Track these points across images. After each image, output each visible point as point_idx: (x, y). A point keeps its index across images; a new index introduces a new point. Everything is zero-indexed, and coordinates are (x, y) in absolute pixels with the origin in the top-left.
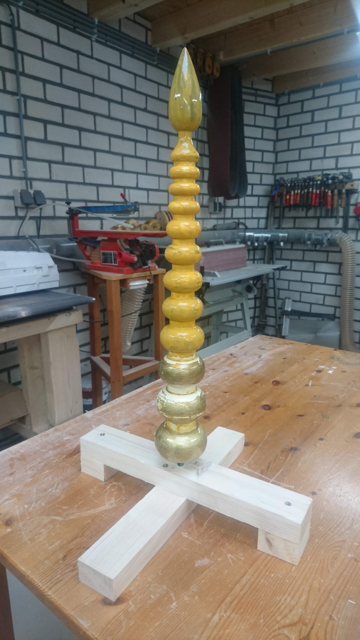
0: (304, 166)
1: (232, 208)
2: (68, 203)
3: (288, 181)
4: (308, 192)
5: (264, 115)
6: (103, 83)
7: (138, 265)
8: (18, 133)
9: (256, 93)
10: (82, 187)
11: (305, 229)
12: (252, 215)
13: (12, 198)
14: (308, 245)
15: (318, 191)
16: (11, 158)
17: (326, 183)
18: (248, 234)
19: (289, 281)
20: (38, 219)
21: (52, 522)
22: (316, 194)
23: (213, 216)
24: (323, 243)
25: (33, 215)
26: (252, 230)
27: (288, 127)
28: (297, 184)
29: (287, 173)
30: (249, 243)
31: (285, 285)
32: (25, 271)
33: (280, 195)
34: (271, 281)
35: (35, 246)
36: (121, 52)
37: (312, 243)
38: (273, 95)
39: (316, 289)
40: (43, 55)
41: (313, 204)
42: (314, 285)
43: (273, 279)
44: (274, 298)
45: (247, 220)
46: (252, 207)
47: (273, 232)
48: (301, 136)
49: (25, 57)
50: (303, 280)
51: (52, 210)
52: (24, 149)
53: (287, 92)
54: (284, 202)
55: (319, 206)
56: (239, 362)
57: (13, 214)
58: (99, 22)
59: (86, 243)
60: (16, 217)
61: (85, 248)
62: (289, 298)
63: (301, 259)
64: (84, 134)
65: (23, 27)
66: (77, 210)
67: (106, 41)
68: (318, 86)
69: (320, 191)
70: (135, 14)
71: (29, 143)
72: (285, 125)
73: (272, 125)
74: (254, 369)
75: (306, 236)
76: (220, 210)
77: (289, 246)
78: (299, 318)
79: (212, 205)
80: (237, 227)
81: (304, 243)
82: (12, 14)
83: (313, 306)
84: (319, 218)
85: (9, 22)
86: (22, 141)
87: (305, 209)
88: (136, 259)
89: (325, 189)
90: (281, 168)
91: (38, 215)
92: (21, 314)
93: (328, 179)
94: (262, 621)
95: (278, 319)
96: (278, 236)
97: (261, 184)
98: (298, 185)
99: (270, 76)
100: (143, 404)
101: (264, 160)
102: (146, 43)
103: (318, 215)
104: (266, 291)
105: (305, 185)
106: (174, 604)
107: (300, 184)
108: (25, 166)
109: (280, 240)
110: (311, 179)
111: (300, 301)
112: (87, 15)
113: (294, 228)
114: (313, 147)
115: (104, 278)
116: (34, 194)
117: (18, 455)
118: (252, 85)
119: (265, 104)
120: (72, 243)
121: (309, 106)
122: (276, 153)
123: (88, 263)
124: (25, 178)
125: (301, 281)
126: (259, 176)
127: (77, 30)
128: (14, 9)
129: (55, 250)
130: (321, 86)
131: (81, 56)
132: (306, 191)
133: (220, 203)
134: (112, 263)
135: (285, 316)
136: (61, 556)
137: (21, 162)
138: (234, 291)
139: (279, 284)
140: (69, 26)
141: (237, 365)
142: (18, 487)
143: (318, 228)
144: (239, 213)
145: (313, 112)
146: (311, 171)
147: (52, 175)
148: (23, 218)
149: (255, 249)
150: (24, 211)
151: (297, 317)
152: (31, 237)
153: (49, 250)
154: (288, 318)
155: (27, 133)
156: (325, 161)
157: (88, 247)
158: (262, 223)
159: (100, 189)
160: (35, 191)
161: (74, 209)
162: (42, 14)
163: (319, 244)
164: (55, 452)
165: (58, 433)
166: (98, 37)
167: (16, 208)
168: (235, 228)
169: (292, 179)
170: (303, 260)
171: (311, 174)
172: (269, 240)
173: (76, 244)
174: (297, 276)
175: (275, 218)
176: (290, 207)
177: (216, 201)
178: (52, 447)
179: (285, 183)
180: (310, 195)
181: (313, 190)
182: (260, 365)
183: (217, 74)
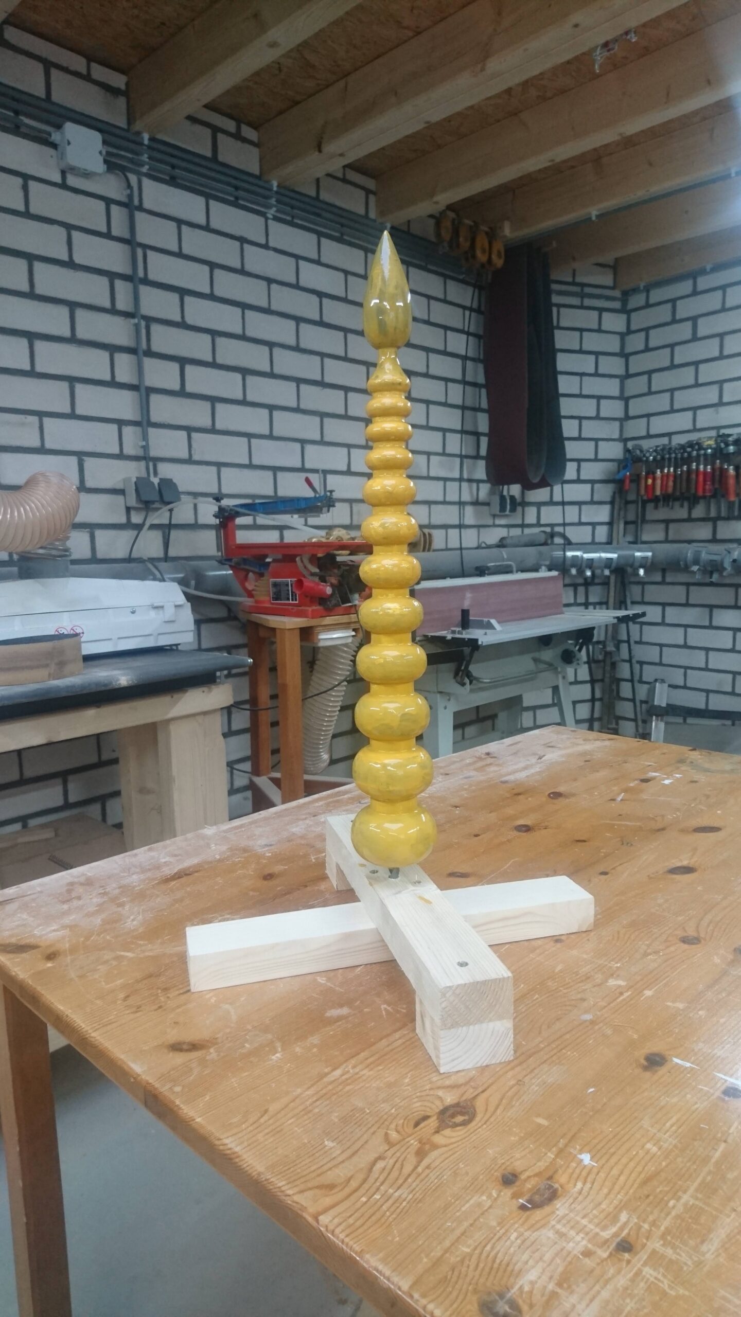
0: (682, 421)
1: (539, 505)
2: (218, 499)
3: (648, 451)
4: (689, 471)
5: (599, 330)
6: (286, 289)
7: (334, 602)
8: (135, 382)
9: (582, 291)
10: (246, 472)
11: (690, 542)
12: (580, 518)
13: (121, 492)
14: (693, 572)
15: (709, 468)
16: (121, 423)
17: (725, 452)
18: (569, 554)
19: (661, 646)
20: (167, 529)
21: (118, 958)
22: (705, 473)
23: (498, 522)
24: (725, 569)
25: (156, 522)
26: (581, 546)
27: (647, 349)
28: (667, 456)
29: (649, 436)
30: (574, 571)
31: (652, 654)
32: (133, 612)
33: (636, 479)
34: (624, 647)
35: (158, 575)
36: (320, 235)
37: (702, 568)
38: (617, 293)
39: (716, 660)
40: (180, 247)
41: (700, 493)
42: (711, 654)
43: (628, 642)
44: (632, 681)
45: (567, 528)
46: (580, 504)
47: (622, 549)
48: (673, 366)
49: (150, 253)
50: (690, 643)
51: (192, 512)
52: (145, 407)
53: (642, 285)
54: (643, 492)
55: (714, 496)
56: (498, 765)
57: (123, 520)
58: (278, 186)
59: (247, 567)
60: (128, 525)
61: (246, 578)
62: (663, 681)
63: (684, 601)
64: (250, 379)
65: (147, 205)
66: (231, 510)
67: (293, 217)
68: (703, 272)
69: (713, 469)
70: (344, 167)
71: (154, 398)
72: (641, 347)
73: (617, 349)
74: (522, 775)
75: (690, 555)
76: (513, 510)
77: (658, 577)
78: (685, 720)
79: (496, 500)
80: (549, 542)
81: (686, 569)
82: (129, 186)
83: (711, 695)
84: (714, 521)
85: (124, 199)
86: (141, 396)
87: (686, 504)
88: (329, 590)
89: (721, 463)
90: (636, 428)
91: (166, 521)
92: (118, 680)
93: (727, 445)
94: (407, 1080)
95: (640, 723)
96: (634, 555)
97: (596, 460)
98: (670, 459)
99: (609, 258)
100: (306, 819)
101: (602, 415)
102: (366, 216)
103: (713, 514)
104: (614, 665)
105: (682, 458)
106: (278, 1055)
107: (673, 455)
108: (145, 437)
109: (637, 564)
110: (697, 445)
111: (685, 687)
112: (259, 177)
113: (667, 541)
114: (697, 385)
115: (272, 625)
116: (159, 484)
117: (82, 879)
118: (574, 276)
119: (601, 310)
120: (225, 570)
121: (685, 309)
122: (626, 400)
123: (248, 602)
124: (145, 457)
125: (685, 646)
126: (593, 443)
127: (241, 202)
128: (133, 179)
129: (193, 583)
130: (708, 270)
131: (246, 246)
132: (685, 468)
133: (512, 498)
134: (288, 599)
135: (654, 717)
136: (122, 996)
137: (138, 429)
138: (536, 660)
139: (641, 653)
140: (226, 197)
141: (492, 769)
142: (74, 917)
143: (714, 540)
144: (551, 515)
145: (694, 319)
146: (695, 430)
147: (193, 452)
148: (139, 527)
149: (587, 583)
150: (143, 514)
151: (680, 720)
152: (152, 560)
153: (183, 582)
154: (662, 720)
155: (151, 380)
156: (722, 410)
157: (251, 575)
158: (602, 533)
159: (280, 475)
160: (161, 479)
161: (226, 507)
162: (180, 181)
163: (717, 570)
164: (142, 876)
165: (152, 854)
166: (277, 211)
167: (128, 510)
168: (545, 544)
169: (657, 447)
170: (687, 605)
171: (694, 437)
172: (614, 565)
173: (231, 572)
174: (677, 636)
175: (626, 523)
176: (656, 500)
177: (505, 493)
178: (138, 870)
179: (644, 456)
180: (694, 476)
181: (698, 466)
182: (537, 769)
183: (499, 262)
